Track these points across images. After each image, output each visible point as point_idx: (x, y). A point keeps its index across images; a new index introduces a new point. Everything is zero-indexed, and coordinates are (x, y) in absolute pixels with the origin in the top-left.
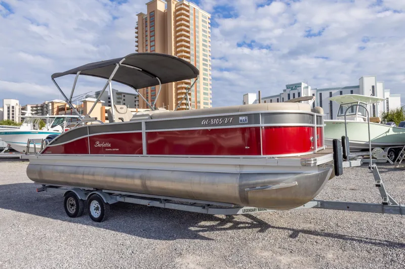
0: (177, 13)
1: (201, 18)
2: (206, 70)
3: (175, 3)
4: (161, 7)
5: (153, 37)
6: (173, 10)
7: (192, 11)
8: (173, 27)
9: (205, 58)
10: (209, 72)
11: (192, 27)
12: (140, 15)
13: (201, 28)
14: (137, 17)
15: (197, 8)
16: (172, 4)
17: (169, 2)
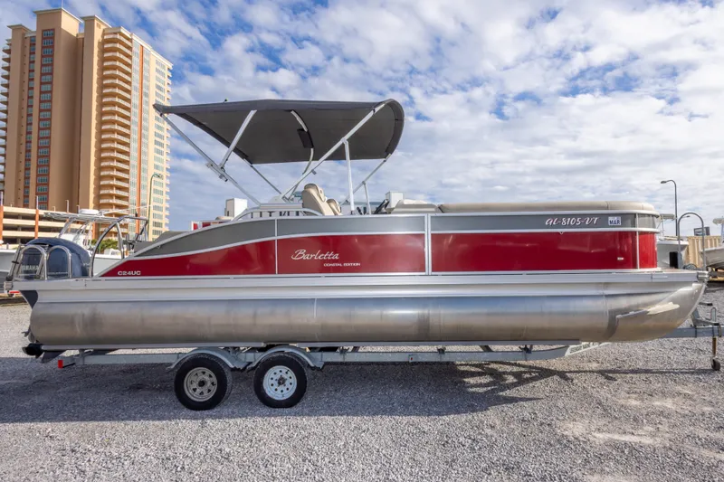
0: (106, 46)
1: (153, 66)
2: (160, 152)
3: (103, 27)
4: (70, 25)
6: (98, 37)
10: (165, 157)
11: (136, 76)
12: (17, 29)
13: (153, 82)
14: (10, 30)
15: (147, 47)
16: (96, 28)
17: (89, 22)
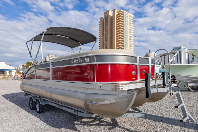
0: (118, 16)
1: (129, 17)
2: (131, 42)
3: (117, 11)
4: (111, 13)
5: (107, 28)
6: (116, 14)
7: (124, 14)
8: (116, 22)
9: (131, 36)
10: (132, 43)
11: (124, 22)
12: (101, 18)
13: (129, 22)
14: (100, 19)
15: (127, 13)
16: (115, 12)
17: (114, 11)
